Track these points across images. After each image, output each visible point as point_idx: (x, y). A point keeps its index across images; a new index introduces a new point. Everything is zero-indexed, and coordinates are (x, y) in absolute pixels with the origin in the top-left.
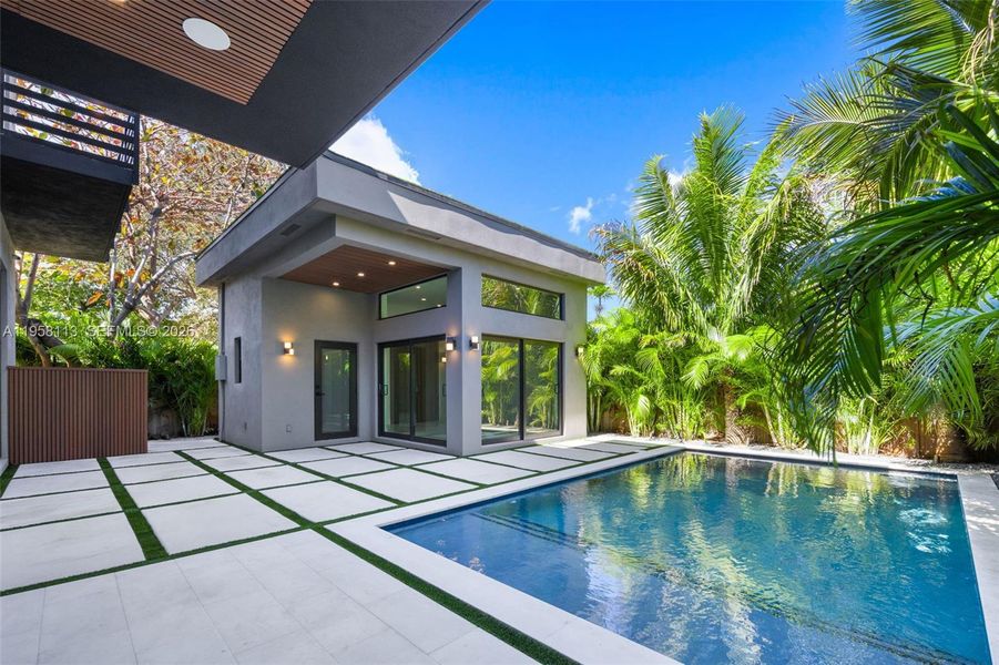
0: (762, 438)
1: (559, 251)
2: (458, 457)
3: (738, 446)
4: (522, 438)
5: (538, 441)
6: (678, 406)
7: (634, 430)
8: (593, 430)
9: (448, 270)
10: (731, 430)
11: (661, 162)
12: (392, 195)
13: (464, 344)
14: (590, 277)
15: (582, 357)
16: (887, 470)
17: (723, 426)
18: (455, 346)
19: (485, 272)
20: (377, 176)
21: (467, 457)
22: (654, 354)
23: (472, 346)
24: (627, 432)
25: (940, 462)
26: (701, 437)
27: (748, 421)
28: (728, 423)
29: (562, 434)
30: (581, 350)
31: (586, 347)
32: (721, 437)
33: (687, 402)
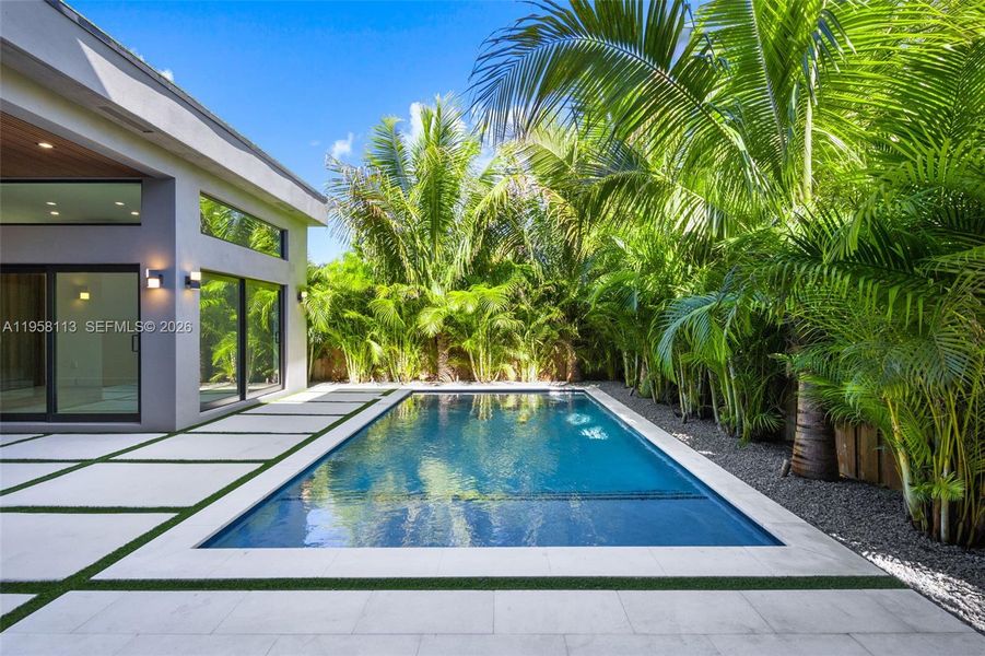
0: (467, 376)
1: (288, 182)
2: (172, 433)
3: (451, 384)
4: (243, 398)
5: (262, 399)
6: (399, 351)
7: (353, 375)
8: (313, 380)
9: (145, 175)
10: (444, 370)
11: (398, 123)
12: (85, 48)
13: (179, 281)
14: (315, 216)
15: (305, 302)
16: (548, 391)
17: (436, 368)
18: (161, 282)
19: (205, 190)
20: (62, 13)
21: (184, 431)
22: (391, 304)
23: (189, 282)
24: (343, 379)
25: (571, 382)
26: (417, 379)
27: (456, 363)
28: (441, 365)
29: (283, 388)
30: (304, 294)
31: (309, 290)
32: (434, 376)
33: (407, 348)
